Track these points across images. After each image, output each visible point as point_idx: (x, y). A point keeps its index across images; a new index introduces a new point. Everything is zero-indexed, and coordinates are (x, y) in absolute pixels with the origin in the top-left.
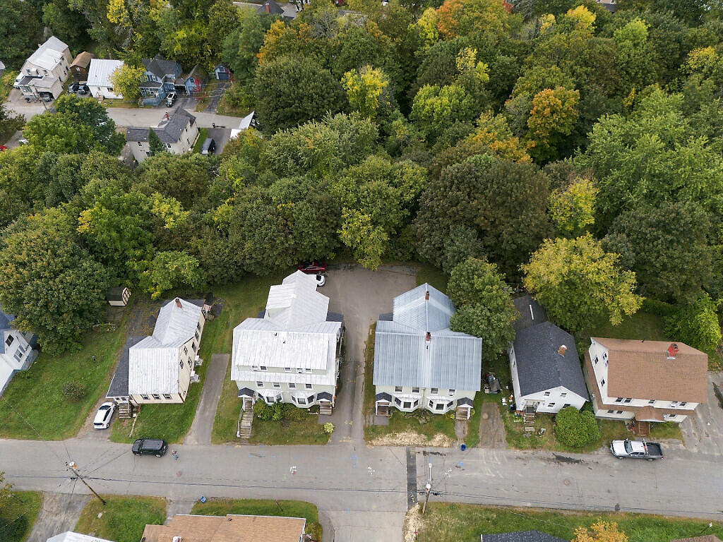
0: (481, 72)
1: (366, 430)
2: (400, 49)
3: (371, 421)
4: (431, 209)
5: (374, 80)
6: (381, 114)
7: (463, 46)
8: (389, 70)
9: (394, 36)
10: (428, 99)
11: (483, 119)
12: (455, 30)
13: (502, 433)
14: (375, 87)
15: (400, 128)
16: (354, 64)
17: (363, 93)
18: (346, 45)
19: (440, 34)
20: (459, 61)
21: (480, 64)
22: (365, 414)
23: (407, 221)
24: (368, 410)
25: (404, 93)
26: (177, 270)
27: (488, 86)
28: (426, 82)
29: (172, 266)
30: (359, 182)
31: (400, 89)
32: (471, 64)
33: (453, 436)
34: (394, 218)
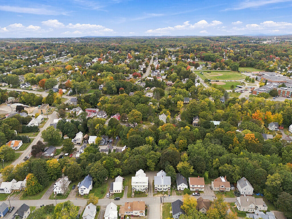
0: (170, 137)
1: (153, 194)
2: (155, 133)
4: (162, 159)
5: (151, 139)
6: (152, 145)
7: (167, 133)
8: (154, 137)
9: (154, 131)
10: (160, 142)
11: (170, 145)
12: (165, 130)
13: (176, 194)
14: (151, 140)
15: (156, 147)
16: (147, 136)
17: (149, 141)
18: (145, 133)
19: (163, 130)
20: (166, 135)
21: (170, 136)
22: (153, 192)
23: (158, 162)
24: (154, 192)
25: (156, 141)
26: (119, 171)
27: (172, 140)
28: (161, 139)
29: (118, 170)
30: (150, 155)
31: (156, 140)
32: (168, 136)
33: (168, 195)
34: (157, 161)
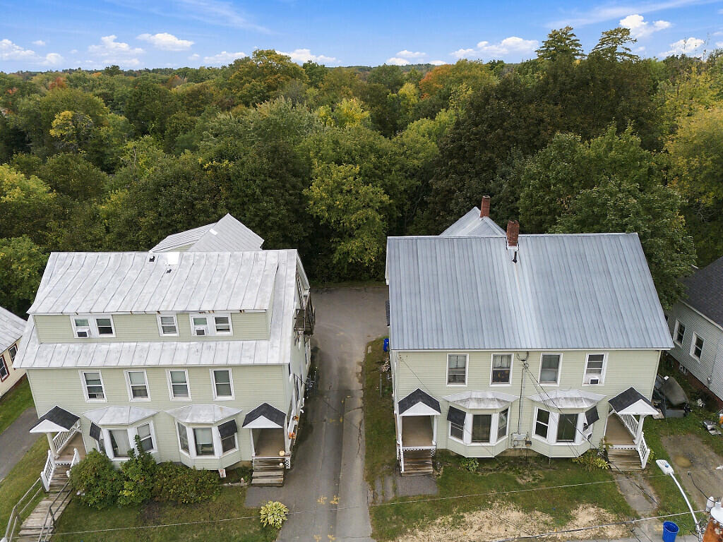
3: (391, 490)
